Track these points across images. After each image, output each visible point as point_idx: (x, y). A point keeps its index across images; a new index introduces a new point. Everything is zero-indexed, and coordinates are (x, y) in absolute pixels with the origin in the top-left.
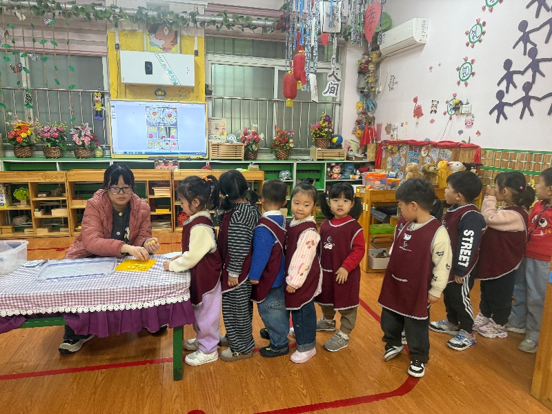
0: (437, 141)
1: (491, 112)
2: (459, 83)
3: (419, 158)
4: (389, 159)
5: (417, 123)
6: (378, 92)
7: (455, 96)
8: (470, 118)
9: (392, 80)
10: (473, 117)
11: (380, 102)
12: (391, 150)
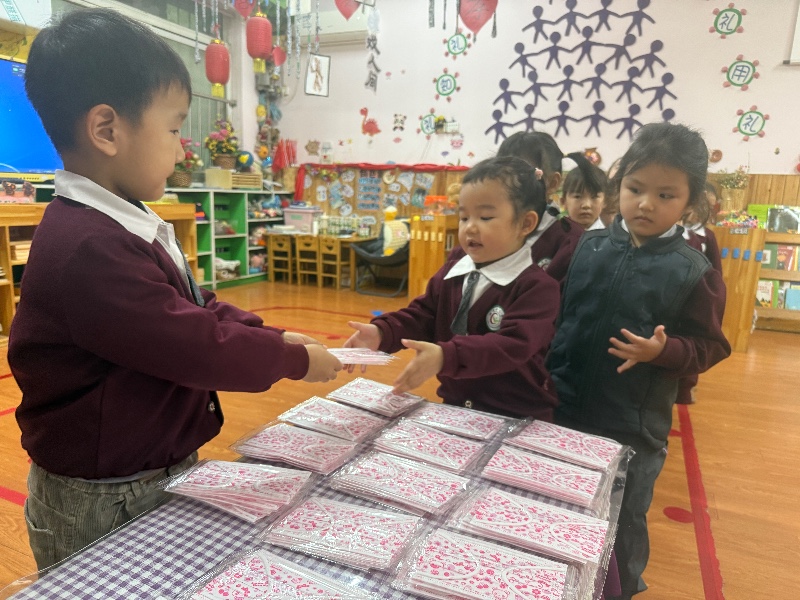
0: (410, 163)
1: (487, 132)
2: (437, 97)
3: (381, 185)
7: (432, 111)
12: (327, 176)
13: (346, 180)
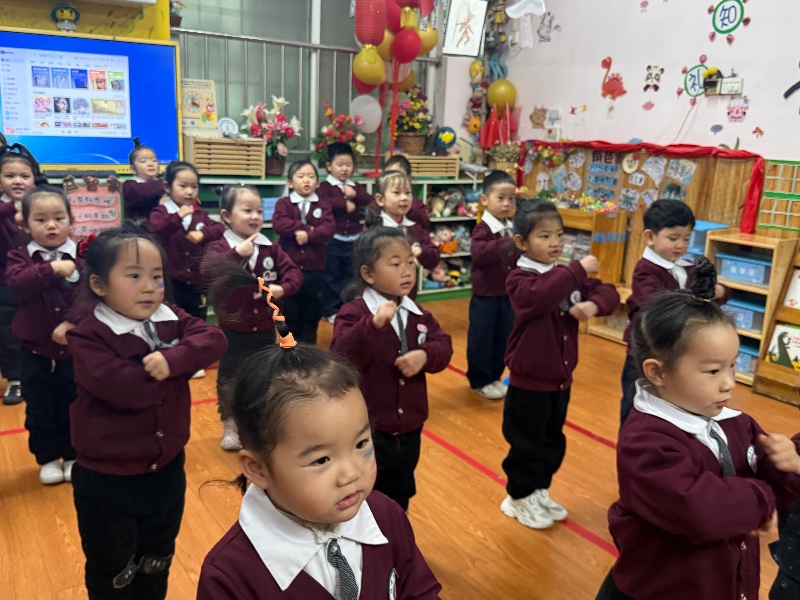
0: (663, 142)
1: (787, 94)
2: (712, 37)
3: (617, 175)
4: (542, 177)
5: (611, 109)
6: (513, 44)
7: (703, 60)
8: (738, 103)
9: (547, 22)
10: (746, 101)
11: (513, 63)
12: (549, 159)
13: (574, 165)
